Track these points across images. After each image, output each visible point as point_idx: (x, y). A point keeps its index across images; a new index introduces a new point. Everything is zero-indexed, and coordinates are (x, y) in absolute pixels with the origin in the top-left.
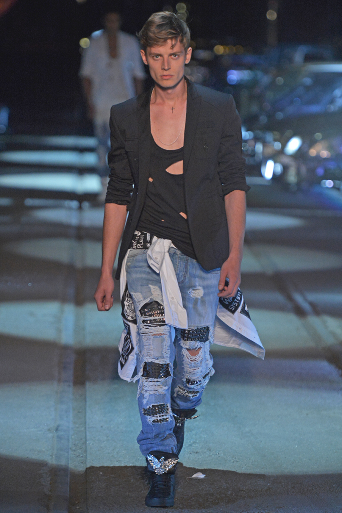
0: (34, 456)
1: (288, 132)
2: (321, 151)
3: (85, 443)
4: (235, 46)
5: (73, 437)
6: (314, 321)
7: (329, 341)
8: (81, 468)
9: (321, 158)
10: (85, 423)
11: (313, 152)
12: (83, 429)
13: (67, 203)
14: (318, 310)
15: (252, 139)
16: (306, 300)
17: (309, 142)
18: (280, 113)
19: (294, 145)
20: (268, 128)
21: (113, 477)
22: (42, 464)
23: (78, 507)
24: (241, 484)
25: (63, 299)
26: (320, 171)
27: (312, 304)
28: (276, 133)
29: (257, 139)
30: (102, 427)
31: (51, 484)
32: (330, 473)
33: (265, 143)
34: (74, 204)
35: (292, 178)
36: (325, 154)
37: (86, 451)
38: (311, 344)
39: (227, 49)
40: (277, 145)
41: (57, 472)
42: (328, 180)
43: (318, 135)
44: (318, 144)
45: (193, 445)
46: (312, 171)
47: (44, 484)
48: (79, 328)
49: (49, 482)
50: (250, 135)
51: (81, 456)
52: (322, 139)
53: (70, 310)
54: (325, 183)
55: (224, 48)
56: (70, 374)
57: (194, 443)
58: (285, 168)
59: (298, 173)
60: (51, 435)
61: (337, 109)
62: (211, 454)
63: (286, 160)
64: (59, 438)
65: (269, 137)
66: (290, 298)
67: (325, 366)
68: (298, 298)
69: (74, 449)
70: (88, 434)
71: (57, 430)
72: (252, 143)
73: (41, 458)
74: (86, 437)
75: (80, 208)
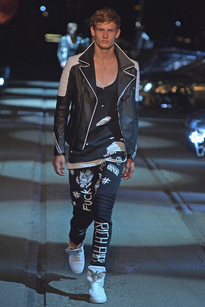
0: (21, 236)
1: (146, 81)
2: (161, 90)
3: (46, 230)
5: (40, 227)
6: (157, 172)
7: (164, 182)
8: (43, 242)
9: (161, 93)
10: (46, 220)
11: (157, 90)
12: (45, 223)
13: (38, 113)
14: (159, 167)
16: (153, 162)
19: (148, 87)
22: (24, 240)
25: (35, 160)
27: (157, 164)
31: (29, 249)
32: (164, 246)
34: (41, 114)
35: (147, 102)
36: (163, 91)
37: (46, 234)
38: (155, 183)
41: (32, 244)
43: (160, 83)
44: (160, 86)
47: (25, 249)
48: (43, 174)
51: (44, 236)
52: (162, 85)
53: (39, 165)
54: (163, 105)
56: (38, 196)
58: (144, 98)
59: (151, 101)
60: (29, 226)
61: (169, 70)
63: (145, 94)
64: (33, 227)
66: (146, 161)
67: (162, 194)
68: (150, 161)
69: (40, 232)
70: (47, 225)
71: (32, 223)
73: (24, 237)
74: (46, 227)
75: (44, 116)
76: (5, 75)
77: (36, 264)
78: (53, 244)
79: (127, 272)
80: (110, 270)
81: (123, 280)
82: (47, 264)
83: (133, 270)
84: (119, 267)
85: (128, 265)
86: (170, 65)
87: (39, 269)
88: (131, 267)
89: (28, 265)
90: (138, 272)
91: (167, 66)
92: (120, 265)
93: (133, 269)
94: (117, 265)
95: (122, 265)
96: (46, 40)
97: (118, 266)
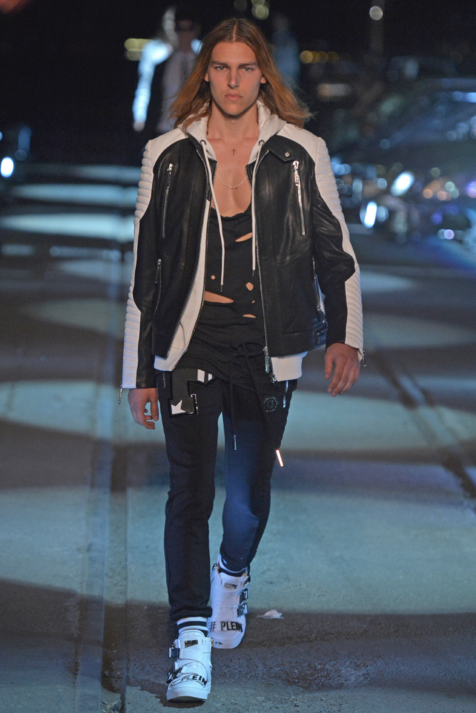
0: (58, 584)
1: (395, 167)
2: (438, 191)
3: (125, 568)
4: (327, 52)
5: (110, 559)
6: (426, 412)
7: (446, 440)
8: (119, 601)
9: (438, 200)
10: (126, 543)
11: (428, 193)
12: (122, 549)
13: (105, 253)
14: (432, 399)
15: (349, 174)
16: (416, 385)
17: (423, 178)
18: (385, 140)
19: (404, 182)
20: (371, 160)
21: (161, 613)
22: (68, 595)
23: (115, 651)
24: (328, 625)
25: (99, 379)
26: (437, 218)
27: (425, 392)
28: (380, 166)
29: (354, 174)
30: (147, 547)
31: (80, 620)
32: (445, 612)
33: (365, 179)
34: (115, 254)
35: (400, 225)
36: (444, 195)
37: (126, 578)
38: (422, 443)
39: (318, 55)
40: (382, 183)
41: (87, 605)
42: (447, 229)
43: (436, 171)
44: (434, 181)
45: (267, 573)
46: (426, 217)
47: (71, 619)
49: (77, 618)
50: (346, 169)
51: (120, 584)
52: (440, 176)
53: (107, 394)
54: (443, 234)
55: (314, 56)
56: (106, 476)
57: (268, 570)
58: (392, 213)
59: (409, 220)
60: (80, 556)
61: (461, 136)
62: (290, 585)
63: (392, 202)
64: (92, 560)
65: (371, 172)
66: (396, 383)
67: (440, 473)
68: (407, 383)
69: (111, 574)
70: (129, 557)
71: (89, 549)
72: (349, 179)
73: (68, 587)
74: (126, 560)
75: (123, 260)
76: (17, 149)
77: (99, 661)
78: (146, 607)
79: (346, 683)
80: (298, 678)
81: (335, 705)
82: (129, 660)
83: (362, 678)
84: (322, 669)
85: (348, 663)
86: (462, 124)
87: (107, 673)
88: (355, 670)
89: (77, 663)
90: (374, 683)
91: (454, 127)
92: (325, 665)
93: (360, 674)
94: (317, 664)
95: (332, 663)
96: (128, 55)
97: (319, 667)
